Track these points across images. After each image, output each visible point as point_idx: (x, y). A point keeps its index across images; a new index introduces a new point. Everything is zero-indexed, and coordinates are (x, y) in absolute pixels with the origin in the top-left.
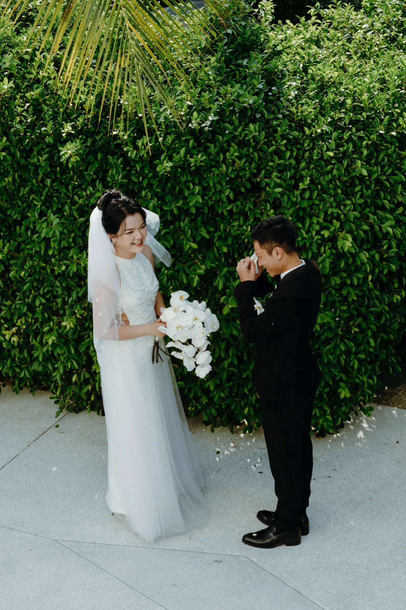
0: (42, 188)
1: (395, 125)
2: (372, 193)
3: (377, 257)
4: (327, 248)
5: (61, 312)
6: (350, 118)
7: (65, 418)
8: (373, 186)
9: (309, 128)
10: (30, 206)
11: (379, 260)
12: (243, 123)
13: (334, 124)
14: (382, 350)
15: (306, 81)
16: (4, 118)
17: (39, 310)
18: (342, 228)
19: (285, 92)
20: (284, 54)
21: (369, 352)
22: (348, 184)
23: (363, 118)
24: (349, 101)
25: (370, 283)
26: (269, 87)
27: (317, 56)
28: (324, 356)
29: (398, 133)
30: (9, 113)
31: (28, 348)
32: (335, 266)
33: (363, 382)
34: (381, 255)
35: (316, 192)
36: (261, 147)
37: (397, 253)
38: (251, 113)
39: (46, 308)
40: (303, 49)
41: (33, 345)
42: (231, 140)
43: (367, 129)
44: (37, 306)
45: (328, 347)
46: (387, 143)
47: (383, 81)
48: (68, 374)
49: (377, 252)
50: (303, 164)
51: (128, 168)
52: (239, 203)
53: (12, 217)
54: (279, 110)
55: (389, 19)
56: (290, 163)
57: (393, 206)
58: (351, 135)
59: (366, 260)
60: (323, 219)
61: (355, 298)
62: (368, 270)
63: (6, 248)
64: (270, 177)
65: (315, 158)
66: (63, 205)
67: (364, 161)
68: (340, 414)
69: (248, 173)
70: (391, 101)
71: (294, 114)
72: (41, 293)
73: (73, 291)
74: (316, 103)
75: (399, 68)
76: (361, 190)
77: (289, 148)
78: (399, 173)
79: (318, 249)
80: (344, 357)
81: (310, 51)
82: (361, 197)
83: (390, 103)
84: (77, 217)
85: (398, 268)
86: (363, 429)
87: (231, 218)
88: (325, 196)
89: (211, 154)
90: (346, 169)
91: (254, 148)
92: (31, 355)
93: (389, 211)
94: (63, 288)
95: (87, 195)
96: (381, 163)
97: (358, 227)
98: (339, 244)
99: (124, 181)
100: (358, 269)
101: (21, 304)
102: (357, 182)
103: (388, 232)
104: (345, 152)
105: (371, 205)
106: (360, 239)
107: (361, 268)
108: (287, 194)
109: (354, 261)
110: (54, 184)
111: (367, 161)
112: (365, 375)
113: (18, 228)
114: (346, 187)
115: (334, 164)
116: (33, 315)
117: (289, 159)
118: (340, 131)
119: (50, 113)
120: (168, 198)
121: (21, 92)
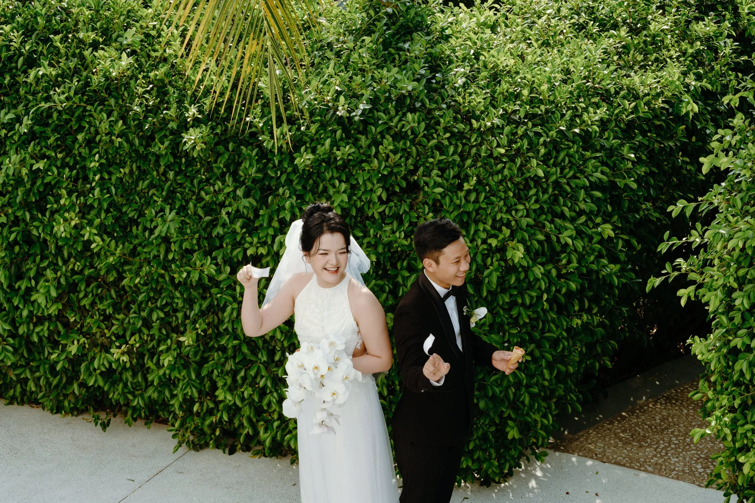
0: (164, 182)
1: (578, 121)
2: (549, 198)
3: (554, 272)
4: (494, 259)
5: (182, 329)
6: (527, 111)
7: (185, 457)
8: (550, 190)
9: (477, 120)
10: (149, 202)
11: (556, 276)
12: (400, 113)
13: (507, 117)
14: (559, 385)
15: (478, 68)
16: (123, 100)
17: (156, 325)
18: (512, 236)
19: (450, 80)
20: (454, 38)
21: (544, 386)
22: (521, 187)
23: (541, 111)
24: (525, 92)
25: (545, 303)
26: (433, 74)
27: (491, 42)
28: (489, 388)
29: (581, 130)
30: (129, 95)
31: (143, 372)
32: (504, 281)
33: (536, 421)
34: (559, 270)
35: (483, 194)
36: (420, 141)
37: (577, 268)
38: (411, 102)
39: (165, 323)
40: (476, 33)
41: (149, 368)
42: (385, 131)
43: (546, 124)
44: (154, 320)
45: (493, 378)
46: (569, 141)
47: (567, 72)
48: (188, 402)
49: (554, 267)
50: (469, 162)
51: (265, 161)
52: (392, 204)
53: (128, 215)
54: (443, 100)
55: (578, 5)
56: (453, 160)
57: (574, 214)
58: (526, 130)
59: (540, 276)
60: (491, 226)
61: (527, 321)
62: (543, 287)
63: (118, 249)
64: (430, 176)
65: (483, 154)
66: (187, 202)
67: (541, 161)
68: (508, 458)
69: (403, 169)
70: (575, 94)
71: (460, 105)
72: (159, 305)
73: (195, 303)
74: (486, 93)
75: (586, 58)
76: (536, 194)
77: (454, 142)
78: (582, 177)
79: (484, 261)
80: (514, 390)
81: (484, 36)
82: (537, 201)
83: (573, 96)
84: (203, 215)
85: (579, 288)
86: (536, 478)
87: (383, 222)
88: (493, 199)
89: (361, 147)
90: (520, 169)
91: (413, 142)
92: (145, 378)
93: (569, 220)
94: (185, 300)
95: (215, 190)
96: (561, 163)
97: (532, 236)
98: (509, 255)
99: (258, 175)
100: (530, 286)
101: (135, 317)
102: (532, 184)
103: (566, 244)
104: (518, 150)
105: (548, 211)
106: (534, 251)
107: (535, 284)
108: (449, 195)
109: (526, 276)
110: (178, 178)
111: (545, 160)
112: (538, 413)
113: (134, 228)
114: (519, 190)
115: (505, 163)
116: (149, 332)
117: (453, 155)
118: (514, 126)
119: (176, 95)
120: (309, 196)
121: (144, 72)
